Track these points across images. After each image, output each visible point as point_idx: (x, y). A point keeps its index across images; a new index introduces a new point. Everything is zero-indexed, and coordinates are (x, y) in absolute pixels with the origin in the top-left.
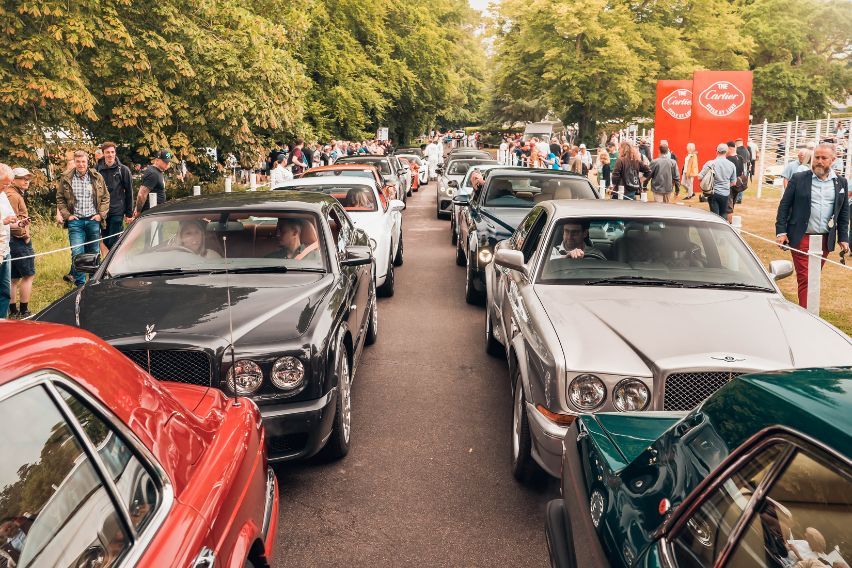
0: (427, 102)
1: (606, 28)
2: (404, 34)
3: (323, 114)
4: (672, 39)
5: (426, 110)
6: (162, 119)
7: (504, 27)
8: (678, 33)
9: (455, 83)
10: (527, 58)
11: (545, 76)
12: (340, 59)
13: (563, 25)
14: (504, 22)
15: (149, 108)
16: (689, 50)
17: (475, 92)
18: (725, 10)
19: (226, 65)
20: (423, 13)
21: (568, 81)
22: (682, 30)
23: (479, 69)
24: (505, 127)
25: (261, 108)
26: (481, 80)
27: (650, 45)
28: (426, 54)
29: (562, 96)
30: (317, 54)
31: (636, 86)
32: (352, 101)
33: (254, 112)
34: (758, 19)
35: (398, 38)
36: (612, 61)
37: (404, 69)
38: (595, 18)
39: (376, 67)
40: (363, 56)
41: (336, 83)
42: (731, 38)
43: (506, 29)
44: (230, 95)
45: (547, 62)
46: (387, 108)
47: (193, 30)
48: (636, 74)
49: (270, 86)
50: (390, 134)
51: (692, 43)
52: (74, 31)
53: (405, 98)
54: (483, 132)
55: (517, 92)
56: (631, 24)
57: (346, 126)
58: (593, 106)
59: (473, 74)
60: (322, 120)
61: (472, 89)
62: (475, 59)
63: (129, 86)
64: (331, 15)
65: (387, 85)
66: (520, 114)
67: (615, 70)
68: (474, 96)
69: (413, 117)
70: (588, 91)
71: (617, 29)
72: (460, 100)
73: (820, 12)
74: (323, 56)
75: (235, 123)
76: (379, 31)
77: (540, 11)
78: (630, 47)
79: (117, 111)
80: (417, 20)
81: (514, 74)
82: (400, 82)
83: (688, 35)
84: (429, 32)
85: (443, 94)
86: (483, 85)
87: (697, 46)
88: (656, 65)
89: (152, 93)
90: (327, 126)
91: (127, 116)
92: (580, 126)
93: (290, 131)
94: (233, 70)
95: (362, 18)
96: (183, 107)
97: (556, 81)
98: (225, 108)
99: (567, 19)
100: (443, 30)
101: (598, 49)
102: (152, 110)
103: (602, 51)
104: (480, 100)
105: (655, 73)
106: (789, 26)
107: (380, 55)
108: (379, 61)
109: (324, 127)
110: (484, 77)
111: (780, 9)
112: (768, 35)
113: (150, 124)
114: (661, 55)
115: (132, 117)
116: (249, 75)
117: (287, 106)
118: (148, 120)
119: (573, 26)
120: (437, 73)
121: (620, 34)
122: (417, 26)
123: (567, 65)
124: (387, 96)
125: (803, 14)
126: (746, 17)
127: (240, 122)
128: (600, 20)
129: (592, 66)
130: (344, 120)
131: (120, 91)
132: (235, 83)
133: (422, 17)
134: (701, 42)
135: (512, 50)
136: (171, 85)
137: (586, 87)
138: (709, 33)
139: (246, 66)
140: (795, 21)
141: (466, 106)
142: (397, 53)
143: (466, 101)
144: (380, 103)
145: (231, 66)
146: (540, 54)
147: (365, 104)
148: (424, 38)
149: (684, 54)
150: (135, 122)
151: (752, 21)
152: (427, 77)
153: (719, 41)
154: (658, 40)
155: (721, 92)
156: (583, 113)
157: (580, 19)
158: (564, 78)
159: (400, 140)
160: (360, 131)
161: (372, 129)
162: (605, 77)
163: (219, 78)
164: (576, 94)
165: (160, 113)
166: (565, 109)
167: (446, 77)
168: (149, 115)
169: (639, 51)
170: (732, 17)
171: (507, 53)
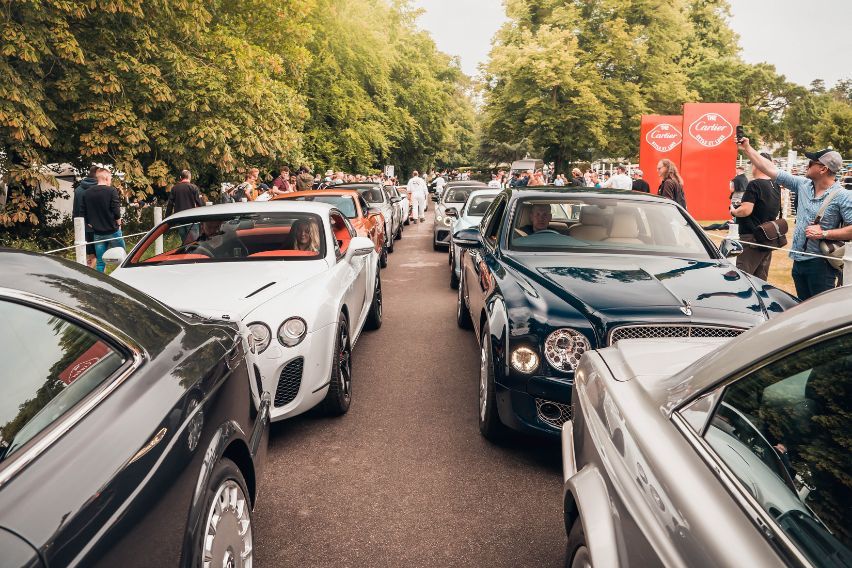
0: (427, 144)
1: (579, 81)
2: (406, 86)
3: (334, 153)
4: (632, 92)
5: (426, 152)
6: (136, 146)
7: (491, 82)
8: (637, 88)
9: (450, 132)
10: (511, 108)
11: (528, 121)
12: (350, 105)
13: (542, 78)
14: (491, 79)
15: (121, 134)
16: (646, 102)
17: (467, 140)
18: (674, 70)
19: (208, 90)
20: (423, 68)
21: (547, 125)
22: (641, 84)
23: (469, 122)
24: (492, 166)
25: (246, 135)
26: (471, 131)
27: (614, 97)
28: (425, 103)
29: (542, 139)
30: (330, 101)
31: (603, 130)
32: (360, 141)
33: (238, 139)
34: (700, 78)
35: (402, 90)
36: (584, 109)
37: (407, 115)
38: (569, 73)
39: (382, 114)
40: (371, 104)
41: (347, 126)
42: (680, 92)
43: (493, 85)
44: (211, 122)
45: (528, 110)
46: (391, 149)
47: (174, 54)
48: (604, 120)
49: (258, 113)
50: (395, 171)
51: (648, 96)
52: (12, 42)
53: (408, 140)
54: (475, 171)
55: (503, 136)
56: (598, 78)
57: (355, 163)
58: (568, 148)
59: (464, 126)
60: (334, 158)
61: (463, 138)
62: (466, 114)
63: (99, 110)
64: (342, 67)
65: (392, 129)
66: (504, 155)
67: (586, 117)
68: (466, 144)
69: (415, 157)
70: (563, 134)
71: (587, 82)
72: (455, 146)
73: (750, 73)
74: (336, 103)
75: (217, 151)
76: (384, 83)
77: (522, 68)
78: (598, 97)
79: (85, 138)
80: (418, 75)
81: (500, 121)
82: (402, 126)
83: (645, 90)
84: (428, 83)
85: (440, 138)
86: (472, 135)
87: (652, 98)
88: (619, 113)
89: (124, 117)
90: (339, 163)
91: (96, 144)
92: (556, 165)
93: (285, 160)
94: (215, 94)
95: (368, 71)
96: (161, 134)
97: (536, 126)
98: (206, 136)
99: (546, 73)
100: (441, 84)
101: (572, 99)
102: (123, 136)
103: (575, 100)
104: (470, 146)
105: (618, 120)
106: (726, 83)
107: (386, 104)
108: (385, 108)
109: (337, 165)
110: (474, 129)
111: (718, 70)
112: (709, 90)
113: (122, 152)
114: (624, 105)
115: (101, 144)
116: (232, 100)
117: (278, 133)
118: (120, 148)
119: (550, 79)
120: (436, 118)
121: (589, 87)
122: (417, 79)
123: (545, 112)
124: (391, 138)
125: (736, 74)
126: (691, 76)
127: (222, 150)
128: (573, 75)
129: (567, 113)
130: (353, 159)
131: (87, 115)
132: (217, 109)
133: (422, 72)
134: (655, 94)
135: (498, 101)
136: (147, 109)
137: (562, 131)
138: (662, 87)
139: (230, 91)
140: (731, 80)
141: (459, 152)
142: (400, 101)
143: (459, 147)
144: (385, 145)
145: (214, 90)
146: (522, 104)
147: (372, 145)
148: (425, 88)
149: (642, 104)
150: (105, 150)
151: (695, 79)
152: (426, 123)
153: (670, 95)
154: (620, 93)
155: (711, 123)
156: (559, 153)
157: (557, 74)
158: (543, 123)
159: (403, 176)
160: (368, 168)
161: (379, 166)
162: (577, 123)
163: (201, 103)
164: (553, 137)
165: (133, 139)
166: (543, 150)
167: (443, 123)
168: (121, 142)
169: (605, 101)
170: (680, 76)
171: (494, 104)
